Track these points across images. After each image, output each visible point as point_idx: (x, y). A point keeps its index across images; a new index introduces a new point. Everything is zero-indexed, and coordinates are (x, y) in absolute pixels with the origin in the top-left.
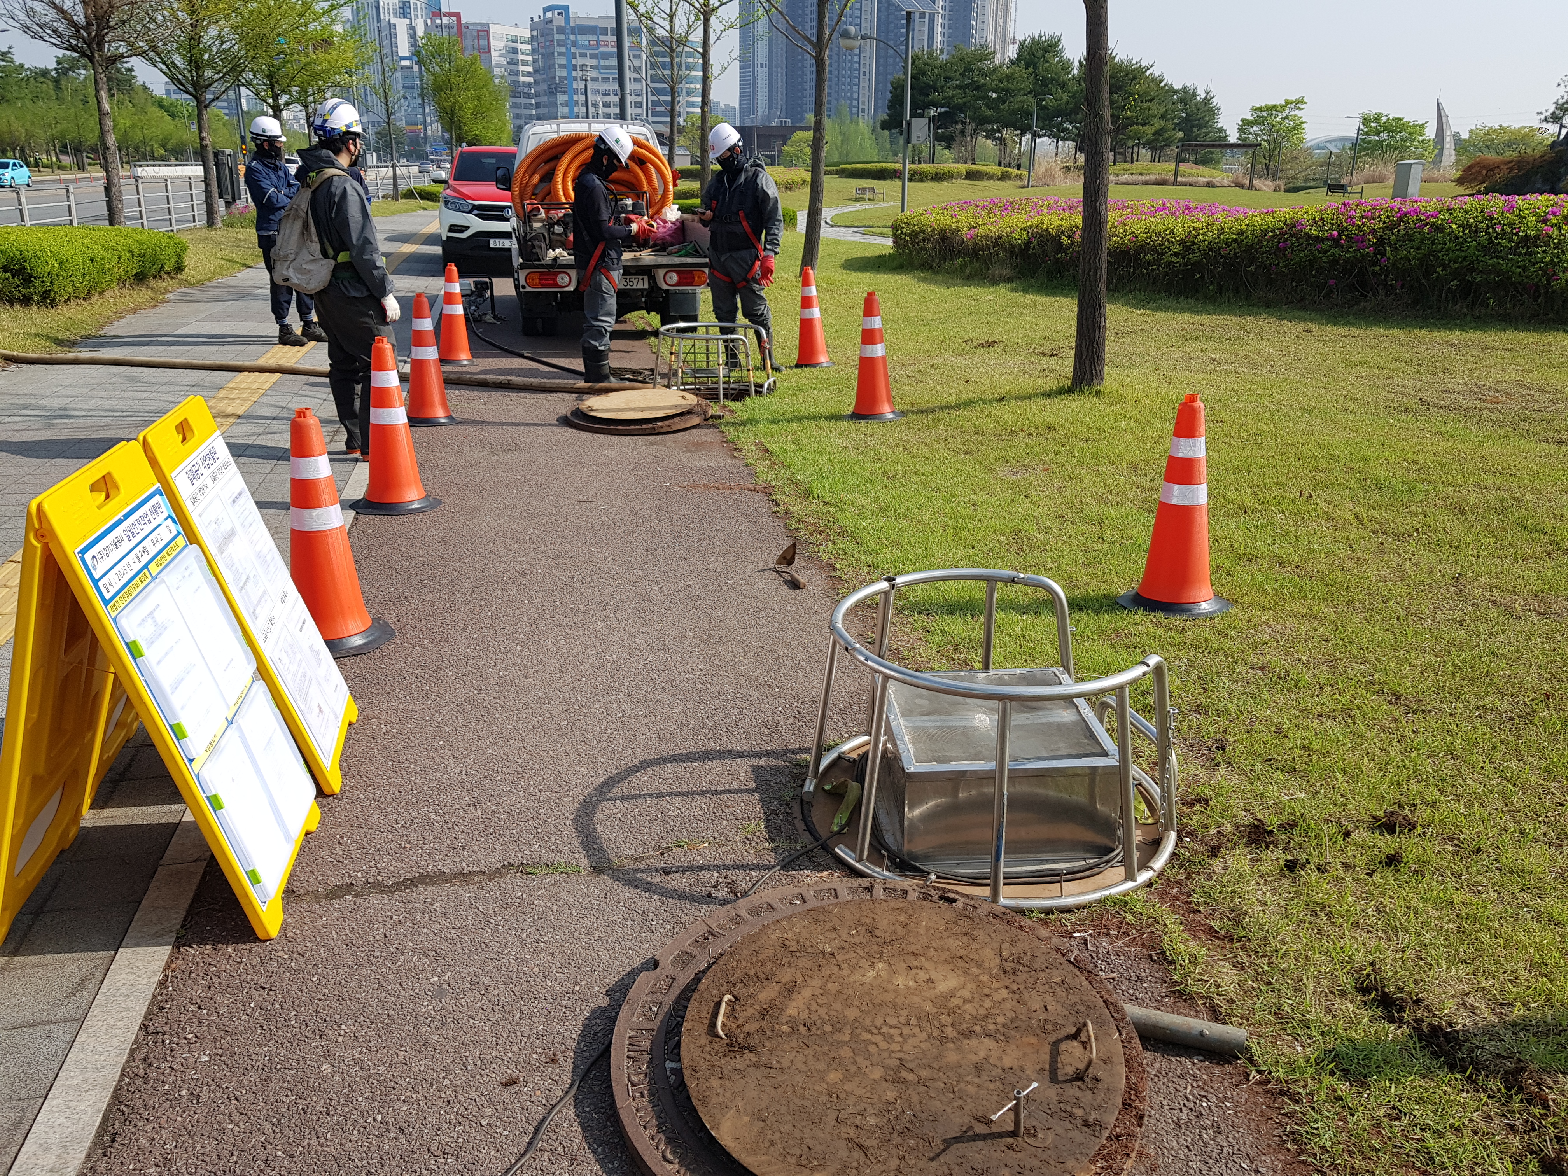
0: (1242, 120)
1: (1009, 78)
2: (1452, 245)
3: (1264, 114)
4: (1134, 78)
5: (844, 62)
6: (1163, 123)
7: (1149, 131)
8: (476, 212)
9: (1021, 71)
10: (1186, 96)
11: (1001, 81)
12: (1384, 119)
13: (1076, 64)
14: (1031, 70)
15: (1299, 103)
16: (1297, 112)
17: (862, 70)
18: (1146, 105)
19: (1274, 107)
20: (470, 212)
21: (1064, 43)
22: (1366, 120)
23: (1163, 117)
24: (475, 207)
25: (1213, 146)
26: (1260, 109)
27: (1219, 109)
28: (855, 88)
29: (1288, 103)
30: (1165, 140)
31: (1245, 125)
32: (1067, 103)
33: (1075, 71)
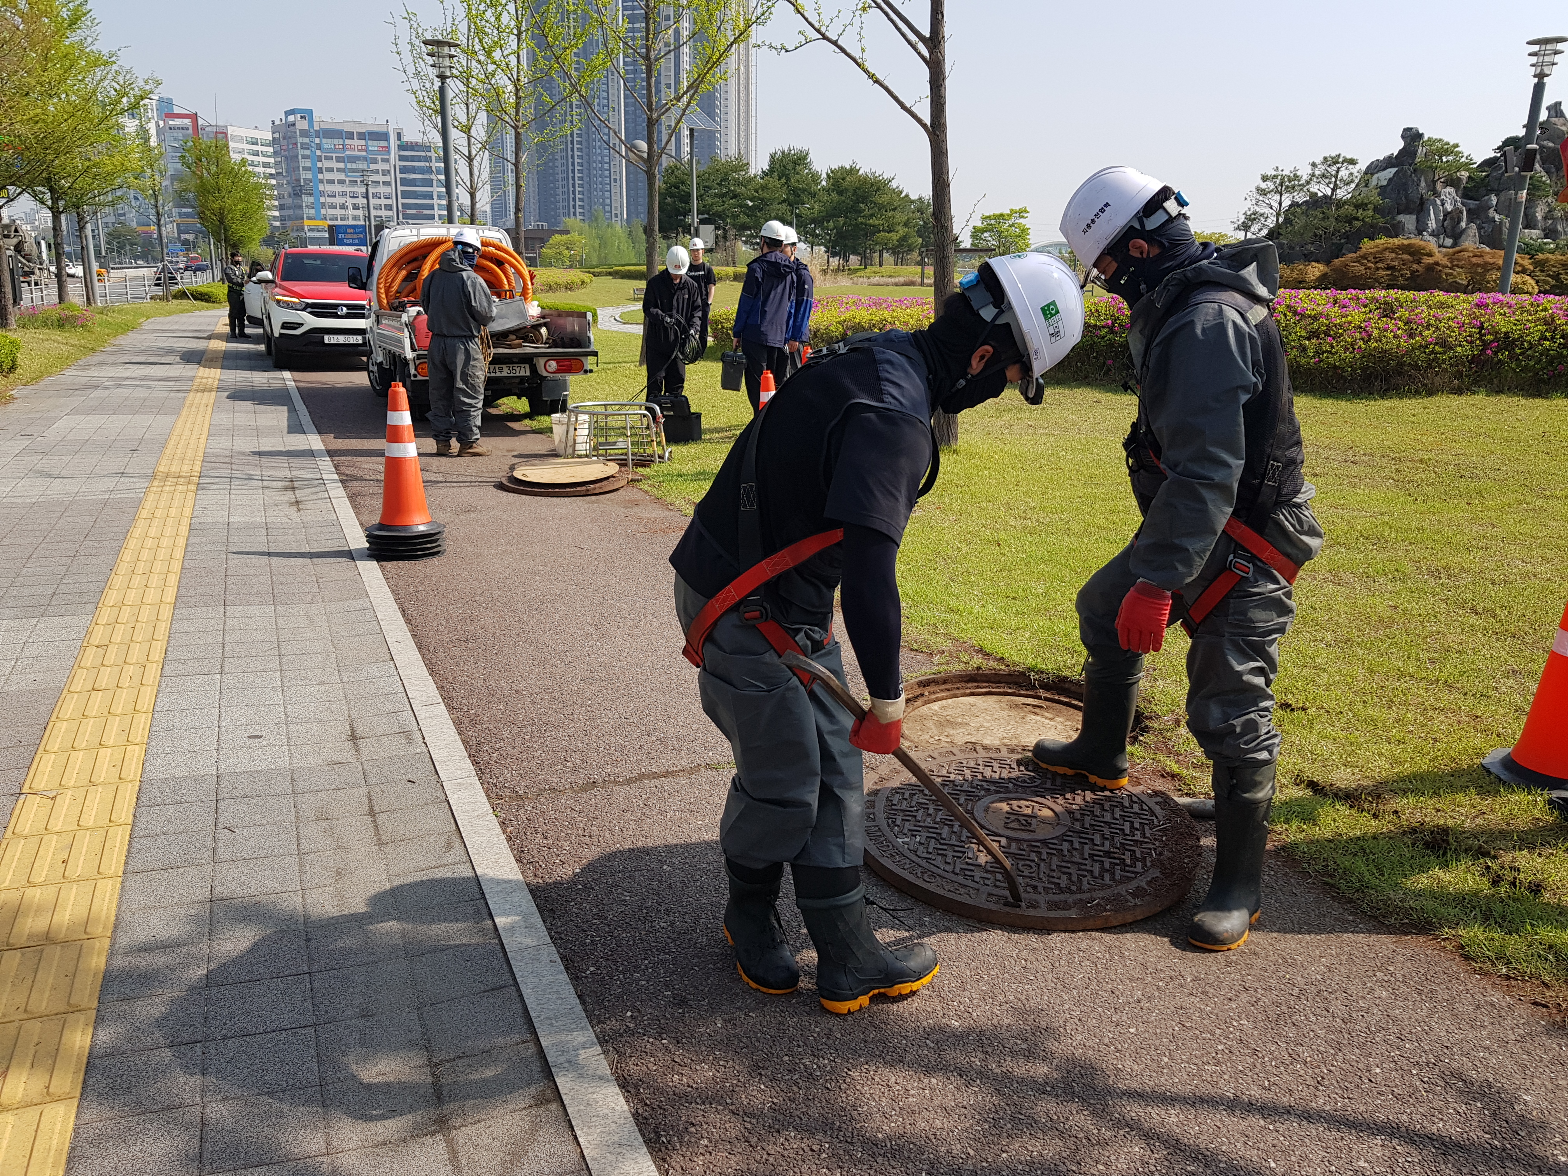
0: (974, 228)
1: (764, 188)
3: (993, 222)
5: (595, 169)
6: (906, 230)
7: (895, 237)
8: (309, 310)
9: (774, 182)
10: (923, 206)
11: (756, 191)
13: (824, 176)
14: (783, 180)
15: (1022, 213)
16: (1021, 221)
18: (891, 214)
19: (1001, 216)
20: (303, 310)
21: (812, 157)
23: (906, 225)
24: (308, 305)
26: (989, 217)
28: (607, 194)
29: (1013, 212)
30: (909, 246)
31: (976, 233)
33: (824, 183)
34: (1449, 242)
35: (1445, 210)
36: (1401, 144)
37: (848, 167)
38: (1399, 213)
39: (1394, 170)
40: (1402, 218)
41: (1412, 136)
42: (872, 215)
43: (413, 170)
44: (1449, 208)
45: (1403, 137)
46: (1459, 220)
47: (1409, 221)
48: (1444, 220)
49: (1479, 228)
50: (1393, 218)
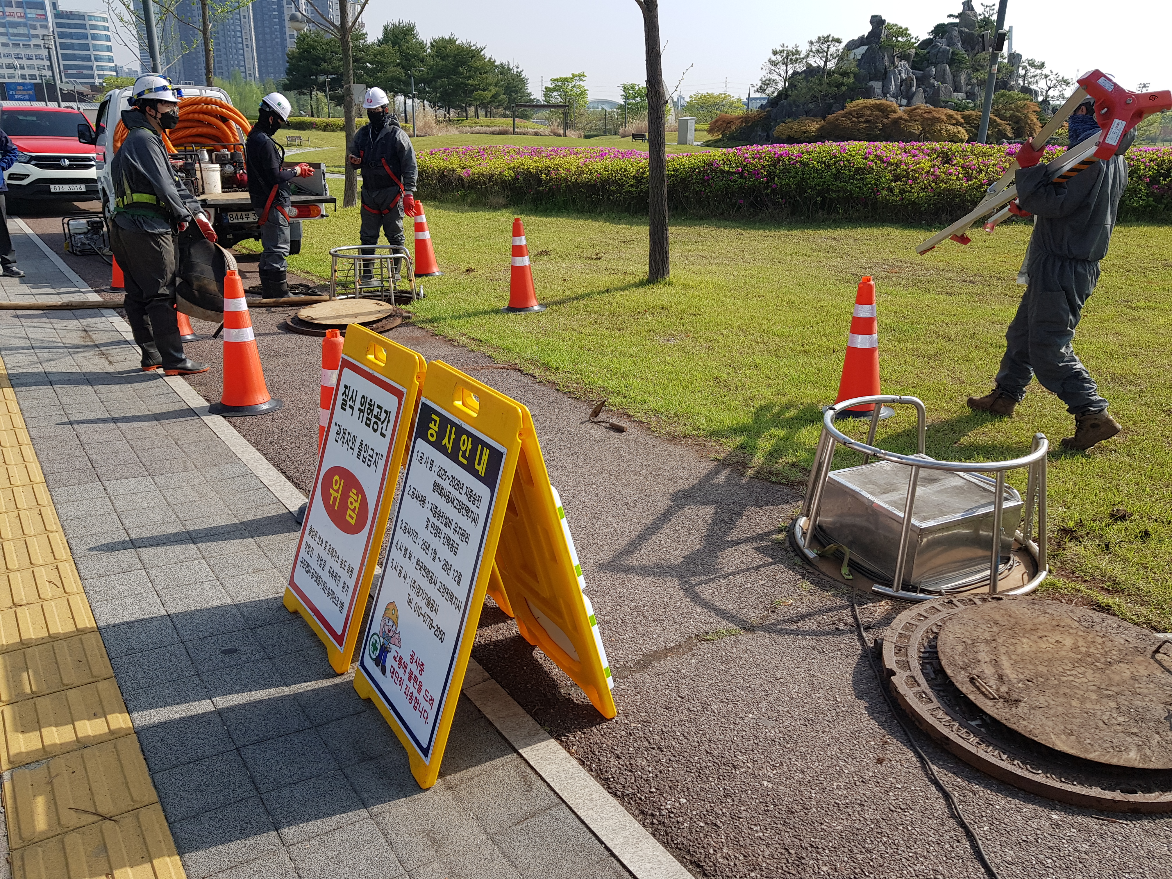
0: (546, 88)
1: (382, 53)
2: (815, 175)
3: (559, 84)
4: (473, 56)
5: (229, 36)
6: (496, 89)
7: (488, 94)
8: (33, 162)
9: (388, 48)
10: (504, 70)
11: (375, 56)
12: (637, 88)
13: (429, 44)
14: (396, 48)
15: (581, 76)
16: (581, 83)
17: (245, 43)
18: (484, 76)
19: (566, 79)
20: (28, 162)
21: (418, 29)
22: (625, 89)
23: (496, 85)
24: (32, 158)
25: (525, 106)
26: (556, 80)
27: (527, 80)
28: (241, 57)
29: (574, 76)
30: (499, 101)
31: (548, 91)
32: (428, 73)
33: (429, 50)
34: (904, 102)
35: (901, 77)
36: (869, 28)
37: (447, 38)
38: (870, 80)
39: (865, 48)
40: (871, 83)
41: (877, 22)
42: (470, 77)
43: (70, 36)
44: (904, 76)
45: (871, 22)
46: (911, 86)
47: (877, 86)
48: (901, 86)
49: (925, 91)
50: (866, 84)
